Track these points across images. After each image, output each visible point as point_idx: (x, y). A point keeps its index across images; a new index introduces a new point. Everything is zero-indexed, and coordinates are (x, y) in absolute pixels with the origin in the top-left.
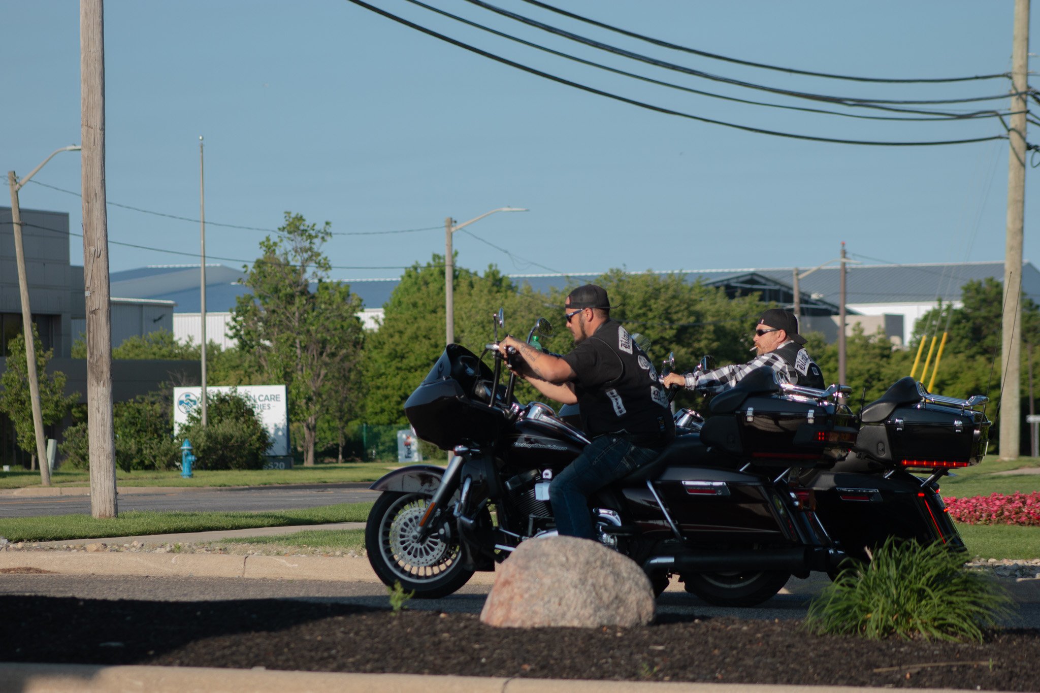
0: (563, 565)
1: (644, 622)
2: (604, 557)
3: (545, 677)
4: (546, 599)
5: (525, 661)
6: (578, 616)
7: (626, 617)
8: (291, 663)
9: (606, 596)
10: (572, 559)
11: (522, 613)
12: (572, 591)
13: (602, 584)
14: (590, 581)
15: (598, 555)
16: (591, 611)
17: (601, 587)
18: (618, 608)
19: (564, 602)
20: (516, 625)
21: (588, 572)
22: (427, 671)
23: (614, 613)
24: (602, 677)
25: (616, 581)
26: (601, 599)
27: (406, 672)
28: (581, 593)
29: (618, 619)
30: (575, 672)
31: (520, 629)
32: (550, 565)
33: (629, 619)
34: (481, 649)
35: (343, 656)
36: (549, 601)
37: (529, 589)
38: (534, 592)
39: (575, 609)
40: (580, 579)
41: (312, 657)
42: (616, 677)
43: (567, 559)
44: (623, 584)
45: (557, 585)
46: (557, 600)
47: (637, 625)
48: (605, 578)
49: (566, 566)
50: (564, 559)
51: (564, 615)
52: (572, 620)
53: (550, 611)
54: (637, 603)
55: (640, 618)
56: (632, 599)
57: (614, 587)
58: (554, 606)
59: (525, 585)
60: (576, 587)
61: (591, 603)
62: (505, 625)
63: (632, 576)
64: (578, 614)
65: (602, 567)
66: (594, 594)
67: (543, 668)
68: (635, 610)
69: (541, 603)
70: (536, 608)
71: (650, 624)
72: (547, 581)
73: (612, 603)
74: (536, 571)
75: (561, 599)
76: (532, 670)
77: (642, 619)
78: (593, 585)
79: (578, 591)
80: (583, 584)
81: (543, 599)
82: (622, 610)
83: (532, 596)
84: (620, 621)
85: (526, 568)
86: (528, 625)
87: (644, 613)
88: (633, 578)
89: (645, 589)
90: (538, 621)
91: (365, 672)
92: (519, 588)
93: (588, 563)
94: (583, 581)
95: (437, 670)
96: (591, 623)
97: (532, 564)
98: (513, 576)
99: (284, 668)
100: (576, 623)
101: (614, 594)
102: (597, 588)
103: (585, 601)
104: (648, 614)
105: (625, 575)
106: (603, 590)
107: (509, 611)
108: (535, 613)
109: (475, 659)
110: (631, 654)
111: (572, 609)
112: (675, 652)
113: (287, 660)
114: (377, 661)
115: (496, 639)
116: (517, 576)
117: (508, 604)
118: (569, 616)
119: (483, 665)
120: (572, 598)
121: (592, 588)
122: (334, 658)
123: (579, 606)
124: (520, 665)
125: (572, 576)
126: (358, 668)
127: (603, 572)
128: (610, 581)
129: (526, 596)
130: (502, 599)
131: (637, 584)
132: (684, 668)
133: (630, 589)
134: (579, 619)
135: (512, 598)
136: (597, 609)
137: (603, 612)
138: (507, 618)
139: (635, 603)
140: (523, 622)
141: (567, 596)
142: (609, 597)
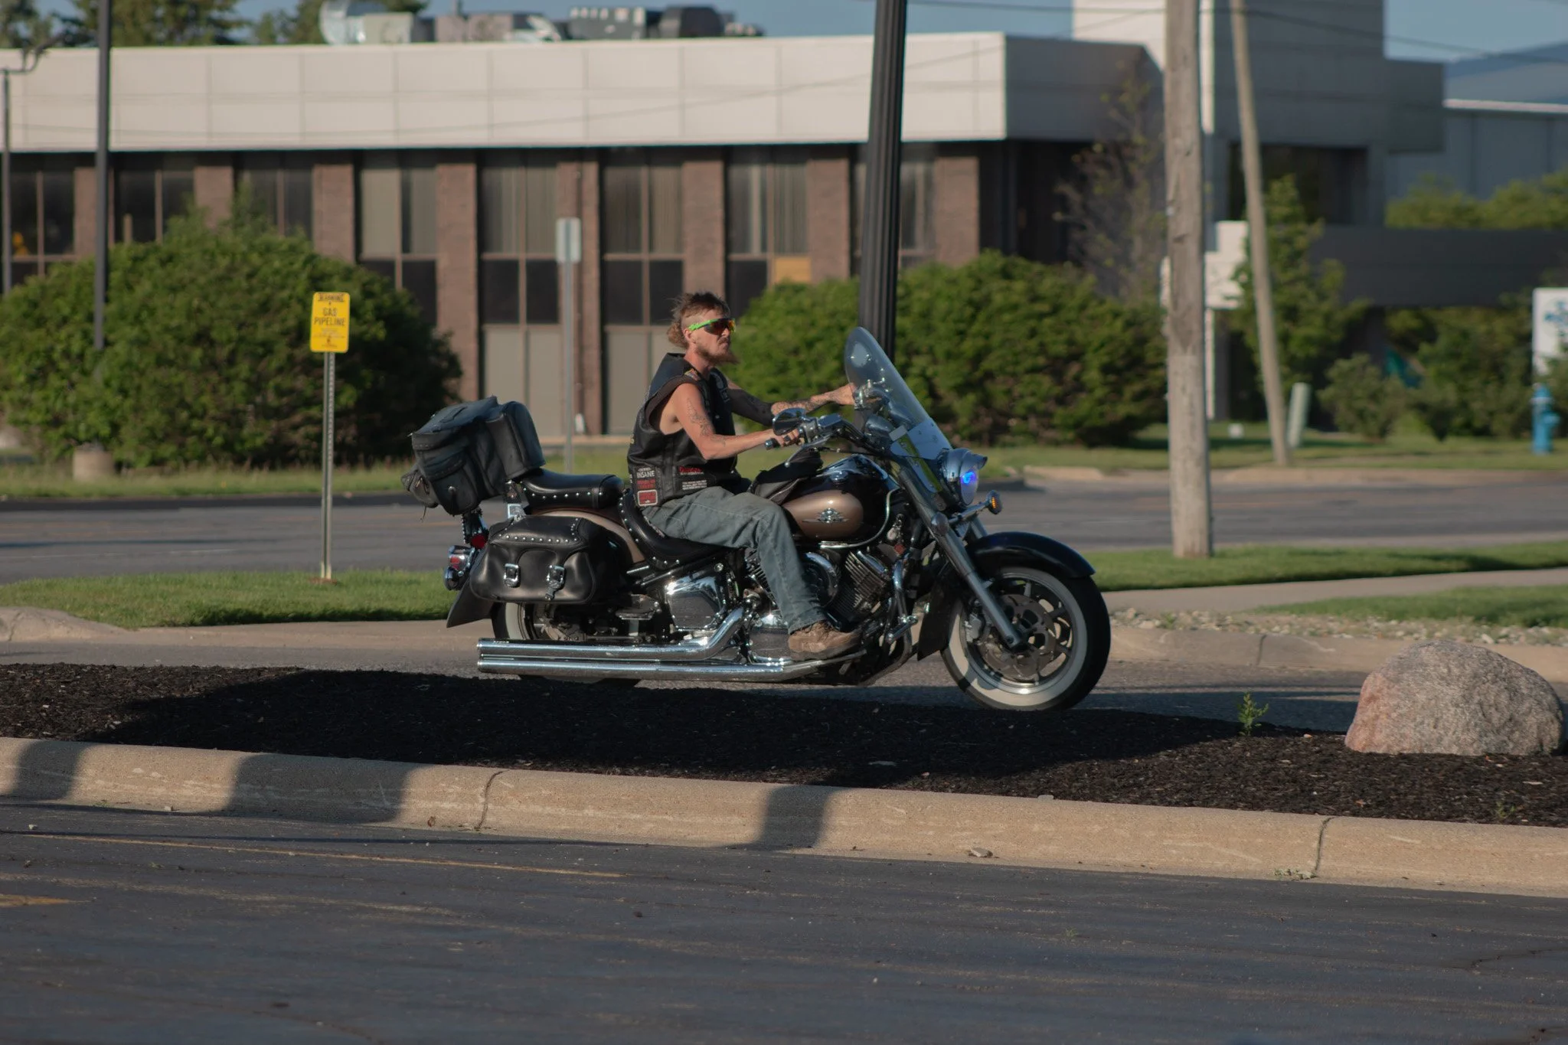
0: (1443, 678)
1: (1547, 750)
2: (1499, 669)
3: (1380, 815)
4: (1419, 720)
5: (1363, 795)
6: (1457, 743)
7: (1522, 744)
8: (1087, 791)
9: (1496, 718)
10: (1456, 671)
11: (1388, 736)
12: (1453, 709)
13: (1492, 702)
14: (1477, 698)
15: (1490, 666)
16: (1475, 736)
17: (1490, 706)
18: (1512, 732)
19: (1440, 725)
20: (1380, 751)
21: (1474, 687)
22: (1242, 804)
23: (1506, 738)
24: (1448, 818)
25: (1511, 699)
26: (1489, 721)
27: (1218, 806)
28: (1463, 713)
29: (1511, 745)
30: (1417, 811)
31: (1384, 755)
32: (1427, 677)
33: (1525, 748)
34: (1319, 779)
35: (1150, 785)
36: (1422, 723)
37: (1398, 706)
38: (1405, 710)
39: (1454, 733)
40: (1464, 696)
41: (1113, 784)
42: (1466, 817)
43: (1450, 670)
44: (1522, 702)
45: (1433, 702)
46: (1432, 721)
47: (1537, 754)
48: (1497, 695)
49: (1445, 680)
50: (1445, 670)
51: (1440, 740)
52: (1450, 747)
53: (1423, 735)
54: (1538, 727)
55: (1541, 745)
56: (1532, 721)
57: (1507, 707)
58: (1428, 729)
59: (1393, 702)
60: (1457, 706)
61: (1476, 725)
62: (1367, 751)
63: (1534, 693)
64: (1458, 738)
65: (1494, 682)
66: (1480, 715)
67: (1380, 804)
68: (1535, 736)
69: (1412, 725)
70: (1405, 731)
71: (1554, 753)
72: (1421, 697)
73: (1505, 724)
74: (1409, 685)
75: (1437, 720)
76: (1367, 806)
77: (1545, 748)
78: (1480, 704)
79: (1459, 710)
80: (1468, 702)
81: (1415, 719)
82: (1517, 735)
83: (1401, 715)
84: (1512, 749)
85: (1398, 681)
86: (1395, 750)
87: (1547, 740)
88: (1536, 696)
89: (1550, 710)
90: (1408, 747)
91: (1170, 804)
92: (1385, 705)
93: (1475, 676)
94: (1467, 699)
95: (1255, 805)
96: (1471, 752)
97: (1405, 675)
98: (1379, 691)
99: (1075, 798)
100: (1455, 750)
101: (1507, 715)
102: (1486, 707)
103: (1468, 724)
104: (1552, 740)
105: (1525, 691)
106: (1493, 710)
107: (1372, 734)
108: (1403, 736)
109: (1305, 792)
110: (1496, 790)
111: (1451, 733)
112: (1552, 789)
113: (1084, 787)
114: (1188, 791)
115: (1343, 768)
116: (1385, 690)
117: (1372, 725)
118: (1446, 741)
119: (1313, 799)
120: (1451, 719)
121: (1478, 708)
122: (1139, 786)
123: (1460, 729)
124: (1355, 799)
125: (1454, 692)
126: (1164, 800)
127: (1495, 688)
128: (1504, 698)
129: (1394, 715)
130: (1365, 719)
131: (1539, 703)
132: (1550, 809)
133: (1530, 709)
134: (1459, 745)
135: (1377, 717)
136: (1483, 734)
137: (1491, 737)
138: (1370, 743)
139: (1535, 727)
140: (1389, 747)
141: (1445, 717)
142: (1500, 719)
